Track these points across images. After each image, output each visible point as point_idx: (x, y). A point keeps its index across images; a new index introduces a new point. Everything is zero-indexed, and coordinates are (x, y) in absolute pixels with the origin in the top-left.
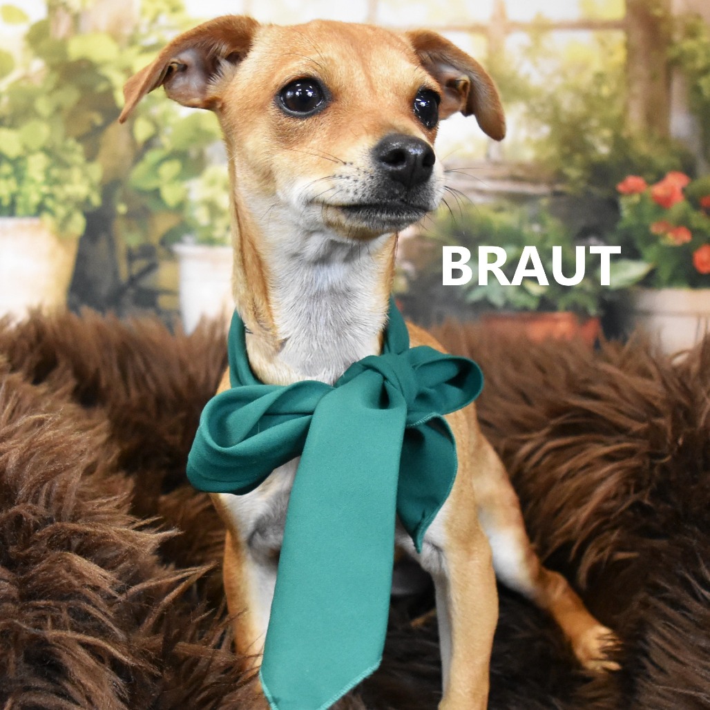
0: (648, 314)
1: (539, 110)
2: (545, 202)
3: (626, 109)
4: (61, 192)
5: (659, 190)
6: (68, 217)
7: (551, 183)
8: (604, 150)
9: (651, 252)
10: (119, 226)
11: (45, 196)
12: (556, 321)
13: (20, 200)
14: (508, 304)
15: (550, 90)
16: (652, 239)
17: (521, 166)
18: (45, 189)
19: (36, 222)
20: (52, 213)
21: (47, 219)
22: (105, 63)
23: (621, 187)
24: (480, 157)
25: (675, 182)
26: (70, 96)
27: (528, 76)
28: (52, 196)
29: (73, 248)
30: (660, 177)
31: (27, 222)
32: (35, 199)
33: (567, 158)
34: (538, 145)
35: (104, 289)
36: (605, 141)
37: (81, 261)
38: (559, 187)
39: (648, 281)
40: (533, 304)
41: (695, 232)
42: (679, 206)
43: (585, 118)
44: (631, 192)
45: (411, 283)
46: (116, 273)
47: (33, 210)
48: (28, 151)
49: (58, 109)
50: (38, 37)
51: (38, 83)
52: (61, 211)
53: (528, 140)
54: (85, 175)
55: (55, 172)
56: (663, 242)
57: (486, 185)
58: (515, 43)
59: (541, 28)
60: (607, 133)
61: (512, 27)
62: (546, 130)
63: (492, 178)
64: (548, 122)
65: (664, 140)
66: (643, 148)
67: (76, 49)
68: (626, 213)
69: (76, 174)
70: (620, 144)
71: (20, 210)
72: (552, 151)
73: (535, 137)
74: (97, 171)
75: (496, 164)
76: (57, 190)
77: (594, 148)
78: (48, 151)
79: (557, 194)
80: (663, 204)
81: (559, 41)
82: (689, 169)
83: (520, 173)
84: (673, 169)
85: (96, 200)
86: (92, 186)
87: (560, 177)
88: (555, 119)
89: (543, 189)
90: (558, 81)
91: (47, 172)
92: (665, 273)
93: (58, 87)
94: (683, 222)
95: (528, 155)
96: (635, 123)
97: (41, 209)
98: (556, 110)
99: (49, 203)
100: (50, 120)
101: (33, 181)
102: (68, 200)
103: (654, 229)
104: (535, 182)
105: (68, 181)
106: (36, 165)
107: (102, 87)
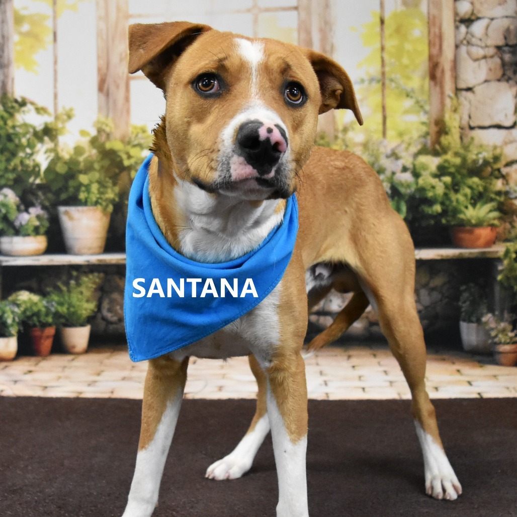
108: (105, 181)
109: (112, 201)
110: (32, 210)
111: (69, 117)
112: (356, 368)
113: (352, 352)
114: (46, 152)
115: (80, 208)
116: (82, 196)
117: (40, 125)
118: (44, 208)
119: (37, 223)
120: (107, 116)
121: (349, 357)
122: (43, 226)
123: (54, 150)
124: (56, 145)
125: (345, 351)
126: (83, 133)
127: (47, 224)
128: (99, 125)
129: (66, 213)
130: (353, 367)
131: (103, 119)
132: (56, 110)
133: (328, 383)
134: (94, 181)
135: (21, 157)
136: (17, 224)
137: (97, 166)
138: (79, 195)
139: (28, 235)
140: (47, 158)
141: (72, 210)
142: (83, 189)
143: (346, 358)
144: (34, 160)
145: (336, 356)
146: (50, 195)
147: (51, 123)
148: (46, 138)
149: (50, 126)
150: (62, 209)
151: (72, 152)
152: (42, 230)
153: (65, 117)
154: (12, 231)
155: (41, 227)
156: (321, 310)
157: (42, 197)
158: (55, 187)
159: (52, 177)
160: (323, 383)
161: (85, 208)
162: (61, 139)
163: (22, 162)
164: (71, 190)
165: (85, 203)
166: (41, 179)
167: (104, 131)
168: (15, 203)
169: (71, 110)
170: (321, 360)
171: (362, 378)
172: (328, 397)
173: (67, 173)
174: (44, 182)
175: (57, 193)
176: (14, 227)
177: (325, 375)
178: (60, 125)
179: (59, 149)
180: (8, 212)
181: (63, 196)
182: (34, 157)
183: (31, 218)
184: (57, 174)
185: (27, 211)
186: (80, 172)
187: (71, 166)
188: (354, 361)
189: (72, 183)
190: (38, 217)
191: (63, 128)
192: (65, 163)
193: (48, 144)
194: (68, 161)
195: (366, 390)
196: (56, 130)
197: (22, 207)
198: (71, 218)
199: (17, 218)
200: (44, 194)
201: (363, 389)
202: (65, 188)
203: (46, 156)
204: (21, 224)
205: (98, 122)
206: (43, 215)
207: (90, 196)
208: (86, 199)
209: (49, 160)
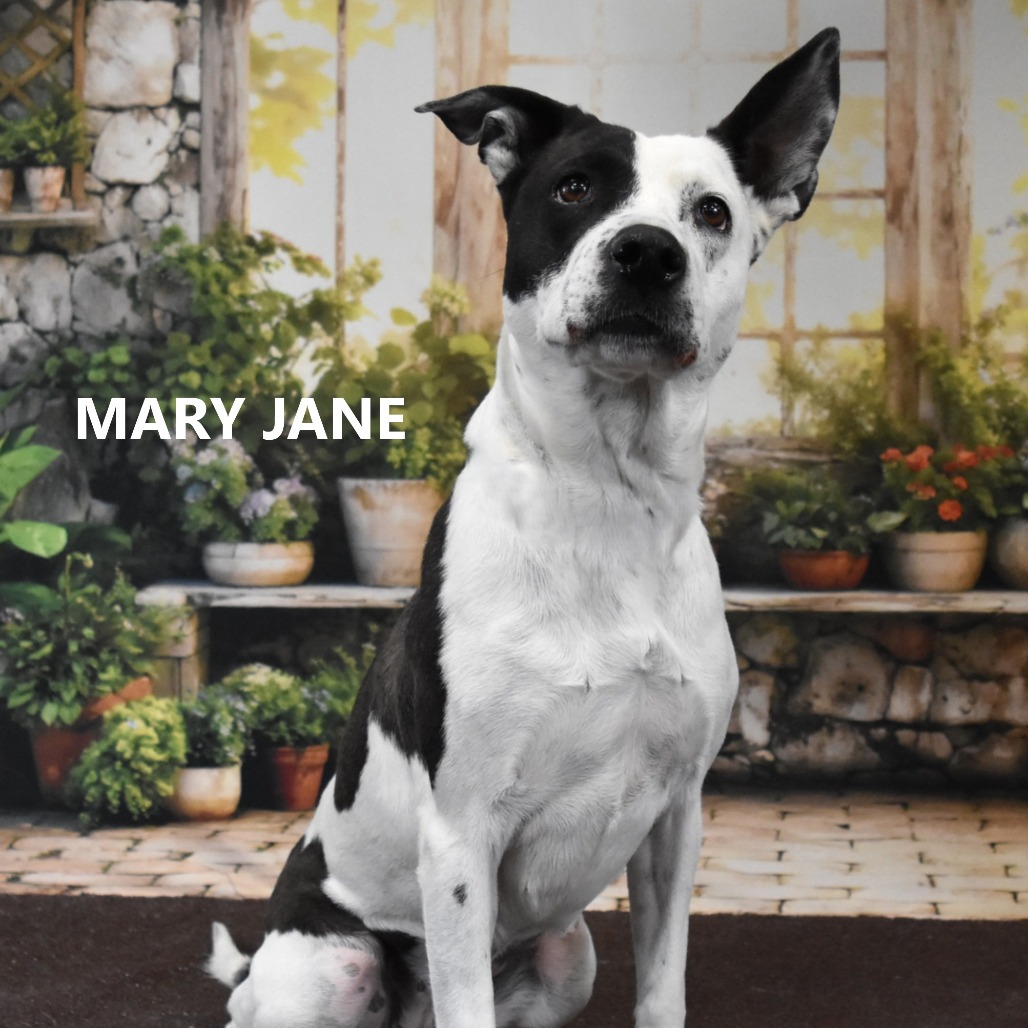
0: (906, 551)
1: (820, 398)
2: (825, 467)
3: (886, 397)
4: (442, 459)
5: (911, 458)
7: (831, 453)
8: (870, 428)
9: (906, 505)
11: (429, 462)
12: (836, 558)
13: (409, 465)
14: (799, 545)
15: (829, 382)
16: (908, 495)
17: (808, 440)
18: (429, 456)
19: (422, 482)
20: (436, 475)
21: (432, 480)
22: (480, 357)
23: (883, 457)
24: (776, 433)
25: (923, 453)
26: (450, 383)
27: (812, 372)
28: (435, 461)
30: (912, 449)
31: (414, 482)
32: (421, 463)
33: (842, 434)
34: (820, 425)
36: (870, 421)
38: (837, 456)
39: (905, 527)
40: (818, 545)
41: (938, 490)
42: (927, 469)
43: (855, 405)
44: (891, 460)
45: (724, 529)
47: (420, 473)
48: (415, 425)
49: (441, 393)
50: (423, 335)
51: (423, 372)
52: (443, 474)
53: (813, 420)
54: (463, 445)
55: (438, 443)
56: (915, 497)
57: (781, 455)
58: (801, 347)
59: (821, 336)
60: (872, 416)
61: (800, 335)
62: (826, 413)
63: (786, 450)
64: (826, 407)
65: (915, 421)
66: (899, 427)
67: (455, 345)
68: (887, 475)
69: (455, 444)
70: (882, 424)
71: (409, 473)
72: (831, 429)
73: (818, 418)
75: (789, 439)
76: (439, 457)
77: (862, 427)
78: (431, 425)
79: (835, 462)
80: (914, 469)
81: (835, 346)
82: (933, 442)
83: (807, 446)
84: (923, 443)
87: (837, 448)
88: (833, 404)
89: (824, 458)
90: (835, 376)
91: (431, 443)
92: (917, 520)
93: (441, 375)
94: (929, 483)
95: (813, 432)
96: (893, 409)
97: (426, 472)
98: (834, 398)
99: (434, 467)
100: (434, 401)
101: (420, 450)
102: (449, 464)
103: (909, 488)
104: (818, 452)
105: (449, 450)
106: (422, 437)
107: (477, 376)
108: (446, 424)
110: (281, 485)
111: (370, 280)
112: (997, 847)
113: (988, 814)
114: (314, 358)
115: (389, 483)
116: (394, 456)
117: (305, 296)
118: (307, 480)
119: (292, 514)
120: (454, 281)
121: (984, 823)
122: (305, 521)
123: (334, 352)
124: (338, 342)
125: (975, 811)
126: (399, 316)
127: (313, 517)
128: (437, 299)
129: (358, 493)
130: (993, 845)
131: (445, 287)
132: (339, 263)
133: (938, 880)
134: (421, 422)
135: (259, 365)
136: (246, 515)
137: (428, 390)
138: (388, 453)
139: (272, 541)
140: (316, 371)
141: (373, 487)
143: (977, 825)
144: (287, 374)
145: (954, 819)
146: (321, 453)
147: (328, 293)
148: (316, 326)
149: (325, 299)
150: (348, 484)
151: (374, 358)
152: (303, 530)
153: (360, 280)
154: (235, 531)
155: (301, 523)
156: (923, 718)
157: (305, 457)
160: (925, 880)
161: (400, 483)
162: (350, 328)
163: (259, 377)
165: (400, 472)
167: (446, 311)
168: (242, 467)
169: (374, 264)
170: (922, 831)
171: (1011, 871)
172: (937, 912)
175: (340, 448)
176: (239, 523)
177: (930, 862)
178: (348, 298)
179: (345, 351)
180: (226, 487)
181: (352, 456)
182: (287, 367)
183: (277, 502)
185: (269, 486)
187: (371, 389)
188: (995, 832)
190: (294, 501)
191: (356, 303)
192: (358, 381)
193: (321, 340)
194: (363, 376)
195: (1020, 896)
196: (340, 308)
197: (259, 478)
198: (368, 505)
199: (246, 501)
200: (308, 449)
201: (1015, 895)
203: (315, 364)
204: (255, 514)
205: (435, 291)
206: (306, 496)
207: (413, 457)
208: (403, 462)
209: (321, 374)
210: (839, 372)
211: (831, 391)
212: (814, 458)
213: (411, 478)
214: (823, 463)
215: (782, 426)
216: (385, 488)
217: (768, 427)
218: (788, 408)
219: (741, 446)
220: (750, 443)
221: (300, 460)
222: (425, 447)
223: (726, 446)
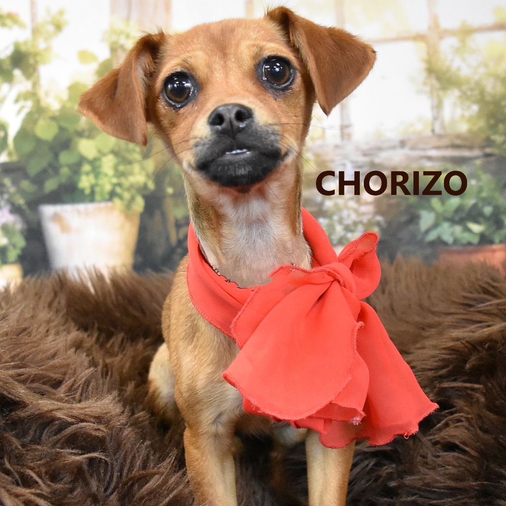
1: (469, 93)
2: (478, 162)
4: (126, 182)
6: (133, 199)
7: (482, 147)
10: (169, 203)
11: (115, 185)
12: (494, 251)
13: (97, 189)
14: (456, 242)
15: (477, 77)
17: (458, 136)
18: (115, 180)
19: (109, 204)
20: (121, 197)
21: (117, 202)
24: (428, 133)
27: (459, 69)
28: (119, 185)
29: (137, 221)
31: (103, 205)
32: (108, 188)
33: (493, 128)
34: (470, 120)
35: (160, 251)
37: (143, 231)
38: (488, 150)
40: (475, 240)
45: (383, 230)
46: (168, 239)
47: (107, 197)
48: (102, 154)
52: (127, 196)
53: (463, 116)
54: (143, 168)
55: (121, 168)
57: (433, 153)
58: (447, 45)
59: (466, 32)
61: (444, 34)
62: (475, 108)
63: (438, 148)
64: (477, 102)
69: (136, 168)
71: (98, 197)
72: (482, 123)
73: (467, 114)
74: (151, 165)
75: (440, 137)
76: (123, 180)
78: (115, 153)
79: (487, 155)
81: (480, 40)
83: (458, 142)
85: (151, 186)
86: (148, 176)
87: (489, 142)
88: (482, 100)
89: (476, 152)
90: (482, 70)
91: (116, 168)
95: (463, 128)
97: (112, 195)
98: (482, 93)
99: (118, 190)
101: (106, 175)
102: (132, 186)
104: (470, 148)
105: (131, 173)
106: (108, 164)
108: (128, 150)
109: (142, 190)
111: (58, 27)
114: (17, 101)
115: (81, 207)
116: (85, 182)
117: (7, 48)
118: (15, 209)
119: (4, 241)
120: (128, 18)
122: (14, 246)
123: (32, 95)
124: (35, 85)
126: (84, 56)
127: (21, 242)
128: (114, 38)
129: (57, 217)
131: (121, 25)
132: (33, 16)
134: (106, 150)
138: (79, 180)
140: (19, 112)
141: (67, 211)
142: (86, 168)
146: (26, 184)
147: (25, 43)
148: (17, 73)
149: (23, 48)
150: (48, 210)
151: (65, 96)
152: (13, 254)
153: (51, 28)
155: (11, 248)
157: (12, 190)
158: (34, 169)
159: (28, 147)
161: (91, 206)
164: (65, 171)
165: (91, 197)
166: (10, 154)
167: (122, 47)
169: (61, 13)
173: (56, 138)
174: (15, 158)
175: (39, 180)
178: (41, 45)
179: (41, 93)
181: (50, 185)
184: (39, 141)
186: (80, 134)
187: (64, 124)
189: (65, 158)
190: (5, 229)
191: (48, 49)
192: (53, 118)
193: (21, 83)
194: (57, 114)
196: (36, 55)
198: (65, 228)
200: (15, 182)
202: (54, 168)
203: (18, 106)
205: (113, 31)
206: (14, 224)
207: (100, 182)
208: (93, 188)
209: (23, 115)
210: (486, 65)
211: (479, 85)
212: (466, 153)
213: (100, 201)
214: (476, 158)
215: (433, 124)
216: (79, 212)
217: (419, 127)
218: (438, 107)
219: (393, 148)
220: (403, 144)
221: (8, 192)
222: (111, 172)
223: (380, 149)
